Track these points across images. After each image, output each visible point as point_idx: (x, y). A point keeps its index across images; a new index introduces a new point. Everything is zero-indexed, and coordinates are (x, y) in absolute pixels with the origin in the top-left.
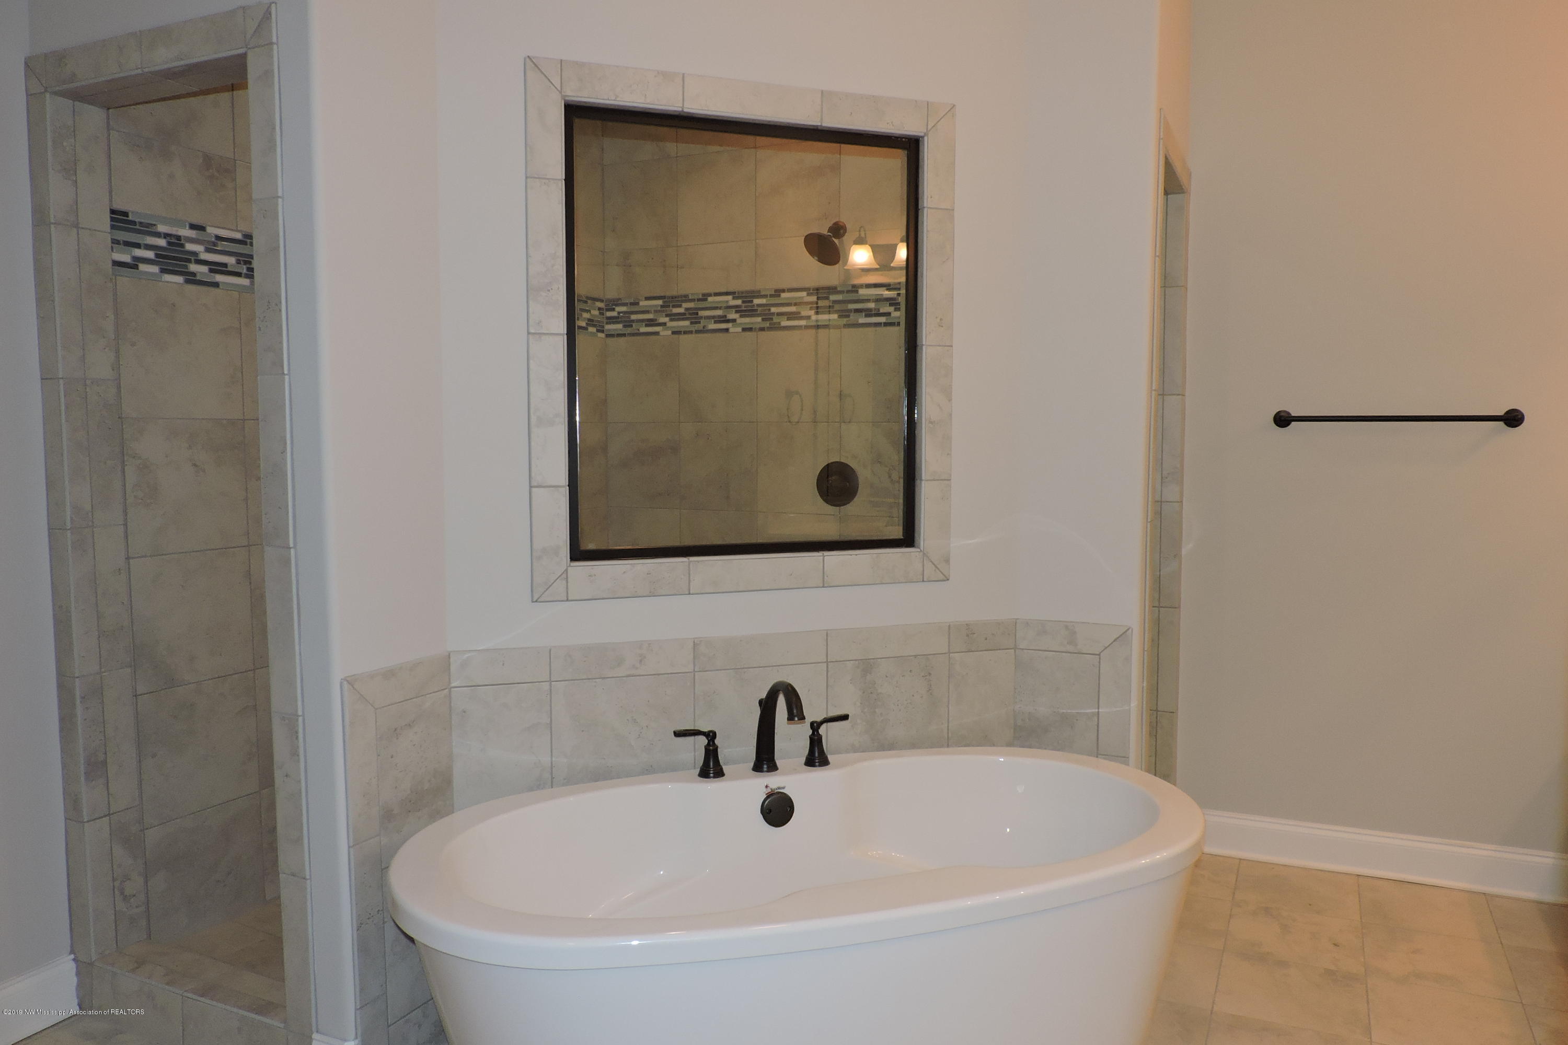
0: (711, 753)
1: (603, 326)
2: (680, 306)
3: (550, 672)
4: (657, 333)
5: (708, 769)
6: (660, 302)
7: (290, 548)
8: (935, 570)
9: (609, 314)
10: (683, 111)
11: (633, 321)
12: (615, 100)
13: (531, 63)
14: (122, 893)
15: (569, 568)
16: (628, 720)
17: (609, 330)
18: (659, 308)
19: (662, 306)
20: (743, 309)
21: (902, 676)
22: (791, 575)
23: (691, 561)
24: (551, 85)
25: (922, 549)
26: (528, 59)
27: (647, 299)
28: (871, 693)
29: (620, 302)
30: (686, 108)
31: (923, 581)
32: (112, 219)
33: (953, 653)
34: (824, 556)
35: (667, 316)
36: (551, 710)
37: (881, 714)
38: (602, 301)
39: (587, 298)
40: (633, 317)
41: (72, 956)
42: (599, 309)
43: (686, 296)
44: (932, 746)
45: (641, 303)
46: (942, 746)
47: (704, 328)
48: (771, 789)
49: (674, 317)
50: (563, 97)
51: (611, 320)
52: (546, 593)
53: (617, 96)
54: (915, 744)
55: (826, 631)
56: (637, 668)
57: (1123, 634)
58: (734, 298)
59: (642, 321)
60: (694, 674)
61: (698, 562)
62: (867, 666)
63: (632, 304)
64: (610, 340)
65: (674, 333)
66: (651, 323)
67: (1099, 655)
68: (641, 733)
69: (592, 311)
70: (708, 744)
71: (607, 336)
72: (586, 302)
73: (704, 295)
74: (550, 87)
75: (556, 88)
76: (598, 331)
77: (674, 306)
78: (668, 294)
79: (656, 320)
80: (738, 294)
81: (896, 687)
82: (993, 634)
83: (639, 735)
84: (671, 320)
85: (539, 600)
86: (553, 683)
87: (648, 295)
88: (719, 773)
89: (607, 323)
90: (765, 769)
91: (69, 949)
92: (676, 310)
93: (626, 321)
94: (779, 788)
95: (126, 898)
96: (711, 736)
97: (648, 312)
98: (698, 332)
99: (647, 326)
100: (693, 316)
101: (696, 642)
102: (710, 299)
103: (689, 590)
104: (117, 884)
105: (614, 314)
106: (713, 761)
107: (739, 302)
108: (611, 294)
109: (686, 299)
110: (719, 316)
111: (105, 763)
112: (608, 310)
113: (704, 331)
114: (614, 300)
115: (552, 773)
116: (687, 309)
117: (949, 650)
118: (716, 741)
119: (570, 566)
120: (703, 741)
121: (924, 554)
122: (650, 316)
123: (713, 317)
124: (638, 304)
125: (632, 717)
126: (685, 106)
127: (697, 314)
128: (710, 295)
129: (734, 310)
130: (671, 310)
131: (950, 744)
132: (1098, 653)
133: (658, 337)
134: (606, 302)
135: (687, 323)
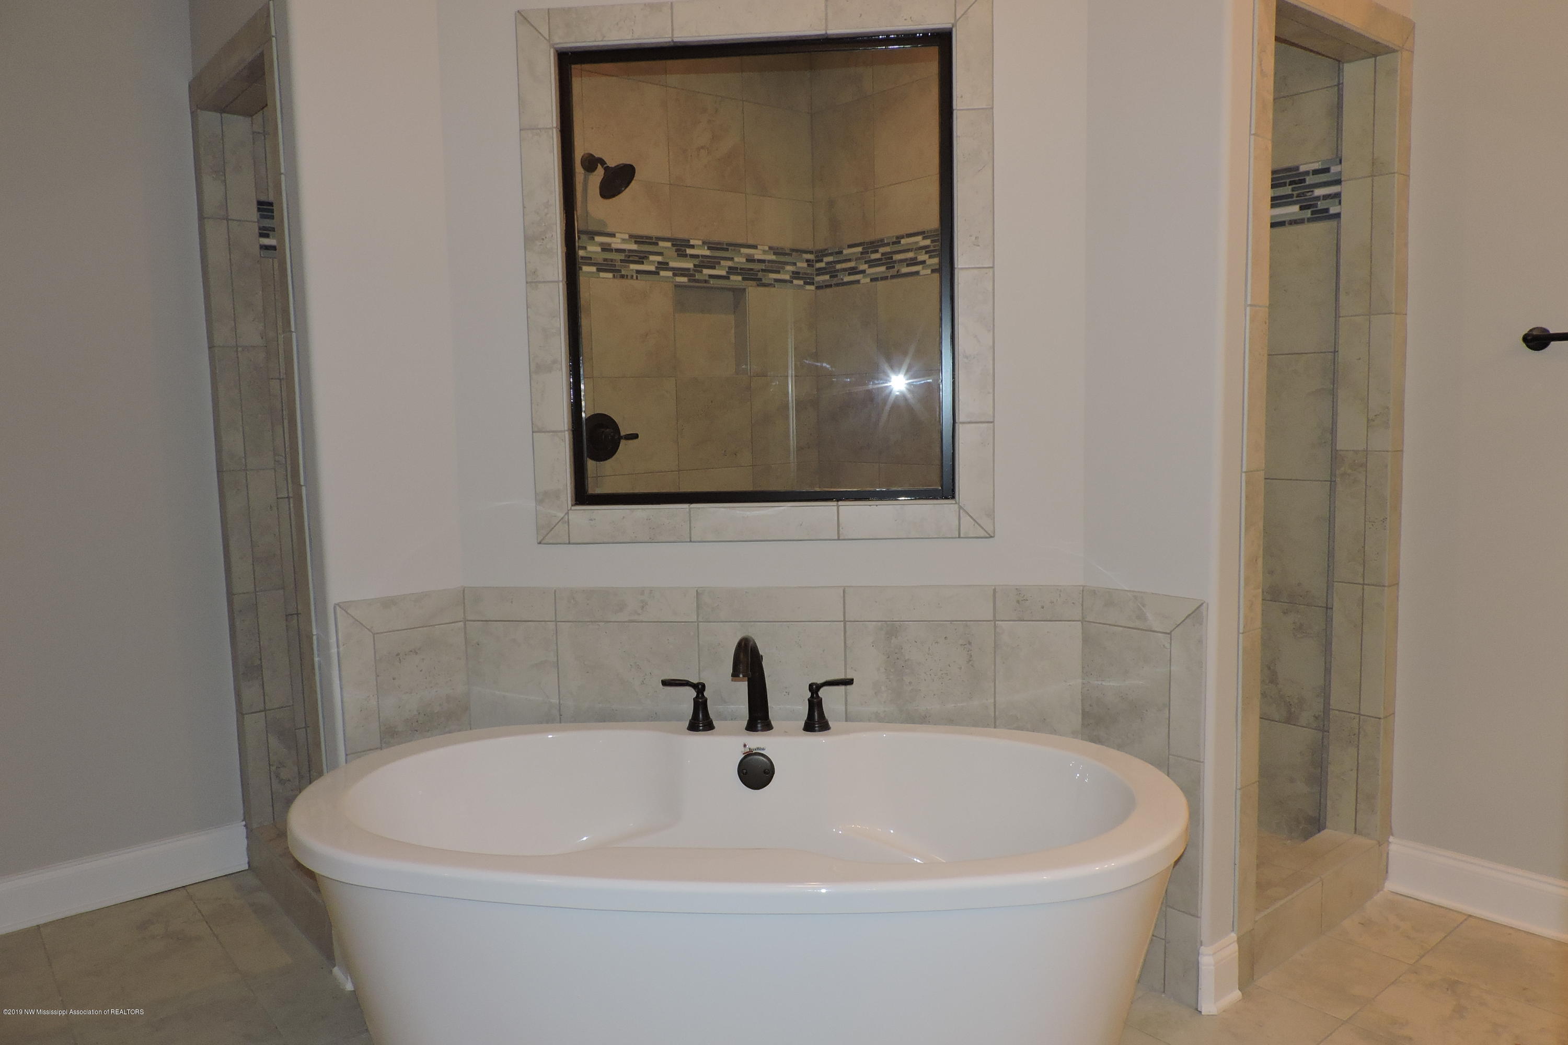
0: (700, 705)
1: (813, 278)
2: (877, 251)
3: (555, 613)
4: (858, 282)
5: (696, 722)
6: (860, 249)
7: (302, 486)
8: (974, 525)
9: (819, 265)
10: (673, 41)
11: (838, 271)
12: (602, 41)
13: (522, 16)
14: (277, 776)
15: (570, 512)
16: (631, 665)
17: (819, 282)
18: (859, 255)
19: (862, 253)
20: (932, 248)
21: (935, 643)
22: (801, 525)
23: (691, 508)
24: (539, 35)
25: (958, 502)
26: (518, 14)
27: (850, 246)
28: (898, 659)
29: (826, 252)
30: (676, 37)
31: (959, 537)
32: (259, 210)
33: (999, 621)
34: (838, 506)
35: (866, 262)
36: (557, 650)
37: (910, 683)
38: (811, 252)
39: (793, 250)
40: (839, 266)
41: (244, 823)
42: (807, 261)
43: (882, 240)
44: (975, 724)
45: (845, 252)
46: (988, 726)
47: (898, 272)
48: (750, 749)
49: (873, 263)
50: (552, 46)
51: (820, 272)
52: (550, 535)
53: (604, 37)
54: (952, 720)
55: (843, 588)
56: (639, 614)
57: (1196, 610)
58: (924, 238)
59: (844, 270)
60: (698, 625)
61: (699, 508)
62: (892, 629)
63: (837, 253)
64: (819, 292)
65: (872, 280)
66: (853, 271)
67: (1170, 634)
68: (645, 679)
69: (798, 264)
70: (697, 696)
71: (817, 288)
72: (790, 255)
73: (897, 237)
74: (538, 37)
75: (545, 38)
76: (806, 283)
77: (873, 252)
78: (867, 240)
79: (857, 267)
80: (927, 233)
81: (928, 654)
82: (1052, 602)
83: (643, 682)
84: (870, 267)
85: (544, 542)
86: (558, 623)
87: (850, 243)
88: (709, 726)
89: (818, 275)
90: (759, 728)
91: (242, 818)
92: (874, 256)
93: (830, 272)
94: (758, 749)
95: (282, 782)
96: (700, 688)
97: (850, 260)
98: (893, 277)
99: (850, 274)
100: (887, 261)
101: (699, 591)
102: (903, 241)
103: (690, 538)
104: (273, 768)
105: (822, 265)
106: (702, 712)
107: (927, 242)
108: (820, 246)
109: (881, 243)
110: (911, 259)
111: (260, 667)
112: (817, 261)
113: (899, 275)
114: (821, 251)
115: (560, 710)
116: (883, 254)
117: (994, 616)
118: (705, 694)
119: (571, 509)
120: (692, 693)
121: (960, 507)
122: (852, 264)
123: (905, 260)
124: (841, 252)
125: (636, 663)
126: (675, 36)
127: (892, 258)
128: (902, 237)
129: (924, 251)
130: (870, 257)
131: (997, 724)
132: (1169, 632)
133: (859, 285)
134: (815, 253)
135: (883, 269)
